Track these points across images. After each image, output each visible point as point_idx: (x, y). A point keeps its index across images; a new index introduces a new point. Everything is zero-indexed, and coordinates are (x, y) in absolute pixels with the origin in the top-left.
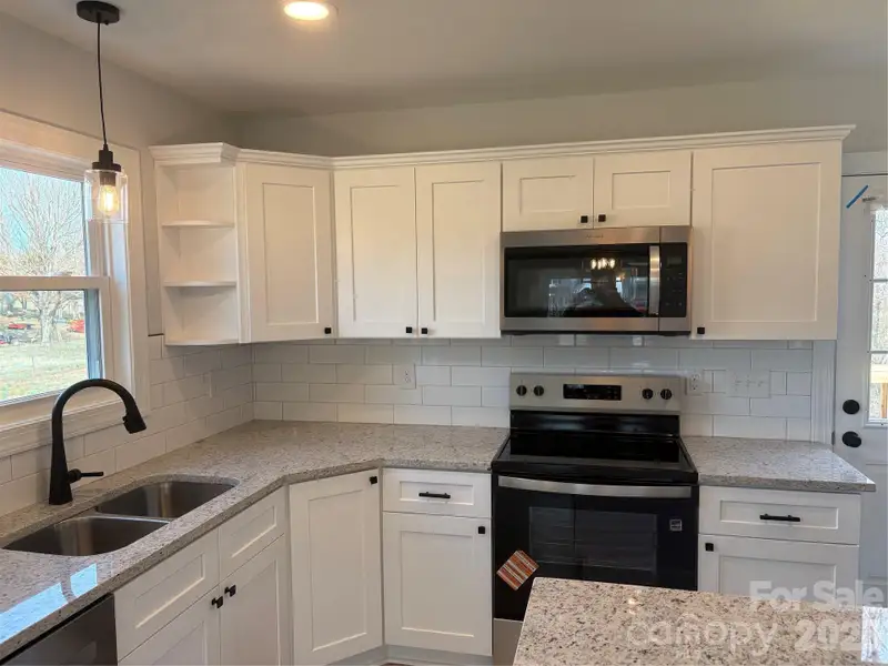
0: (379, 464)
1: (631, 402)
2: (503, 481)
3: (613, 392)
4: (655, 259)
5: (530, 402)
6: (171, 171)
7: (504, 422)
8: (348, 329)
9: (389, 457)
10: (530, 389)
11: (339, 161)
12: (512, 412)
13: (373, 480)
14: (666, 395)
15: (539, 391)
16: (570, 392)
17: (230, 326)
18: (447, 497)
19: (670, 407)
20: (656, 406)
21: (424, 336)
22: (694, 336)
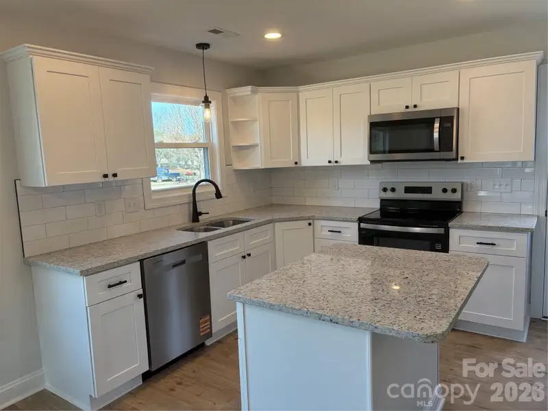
0: (314, 218)
1: (437, 195)
2: (363, 225)
3: (428, 190)
4: (437, 125)
5: (389, 195)
6: (235, 99)
7: (377, 206)
8: (306, 162)
9: (317, 216)
10: (389, 189)
11: (301, 88)
12: (382, 200)
13: (310, 224)
14: (454, 191)
15: (393, 190)
16: (408, 190)
17: (257, 161)
18: (340, 232)
19: (457, 197)
20: (449, 196)
21: (335, 164)
22: (460, 161)
